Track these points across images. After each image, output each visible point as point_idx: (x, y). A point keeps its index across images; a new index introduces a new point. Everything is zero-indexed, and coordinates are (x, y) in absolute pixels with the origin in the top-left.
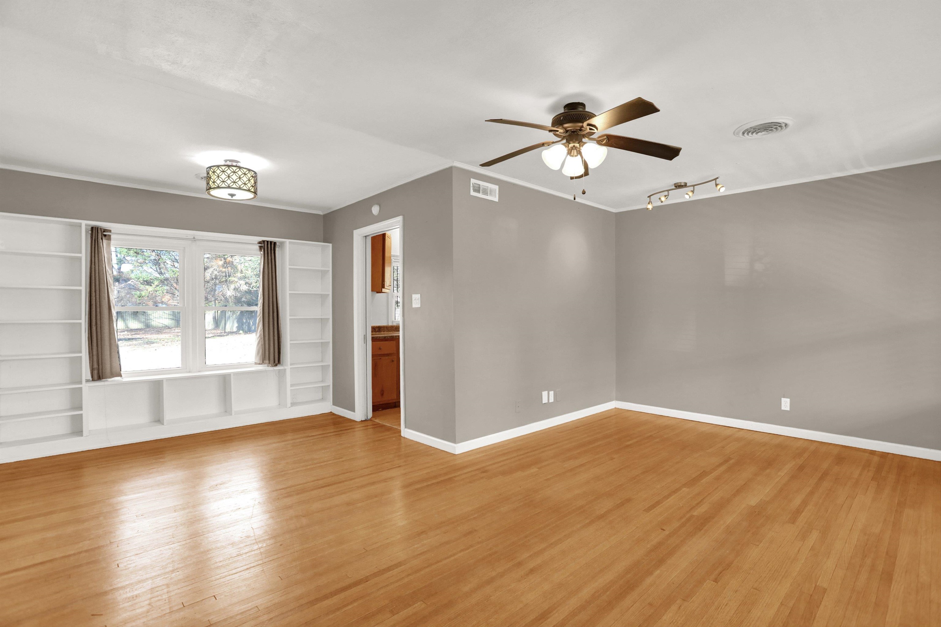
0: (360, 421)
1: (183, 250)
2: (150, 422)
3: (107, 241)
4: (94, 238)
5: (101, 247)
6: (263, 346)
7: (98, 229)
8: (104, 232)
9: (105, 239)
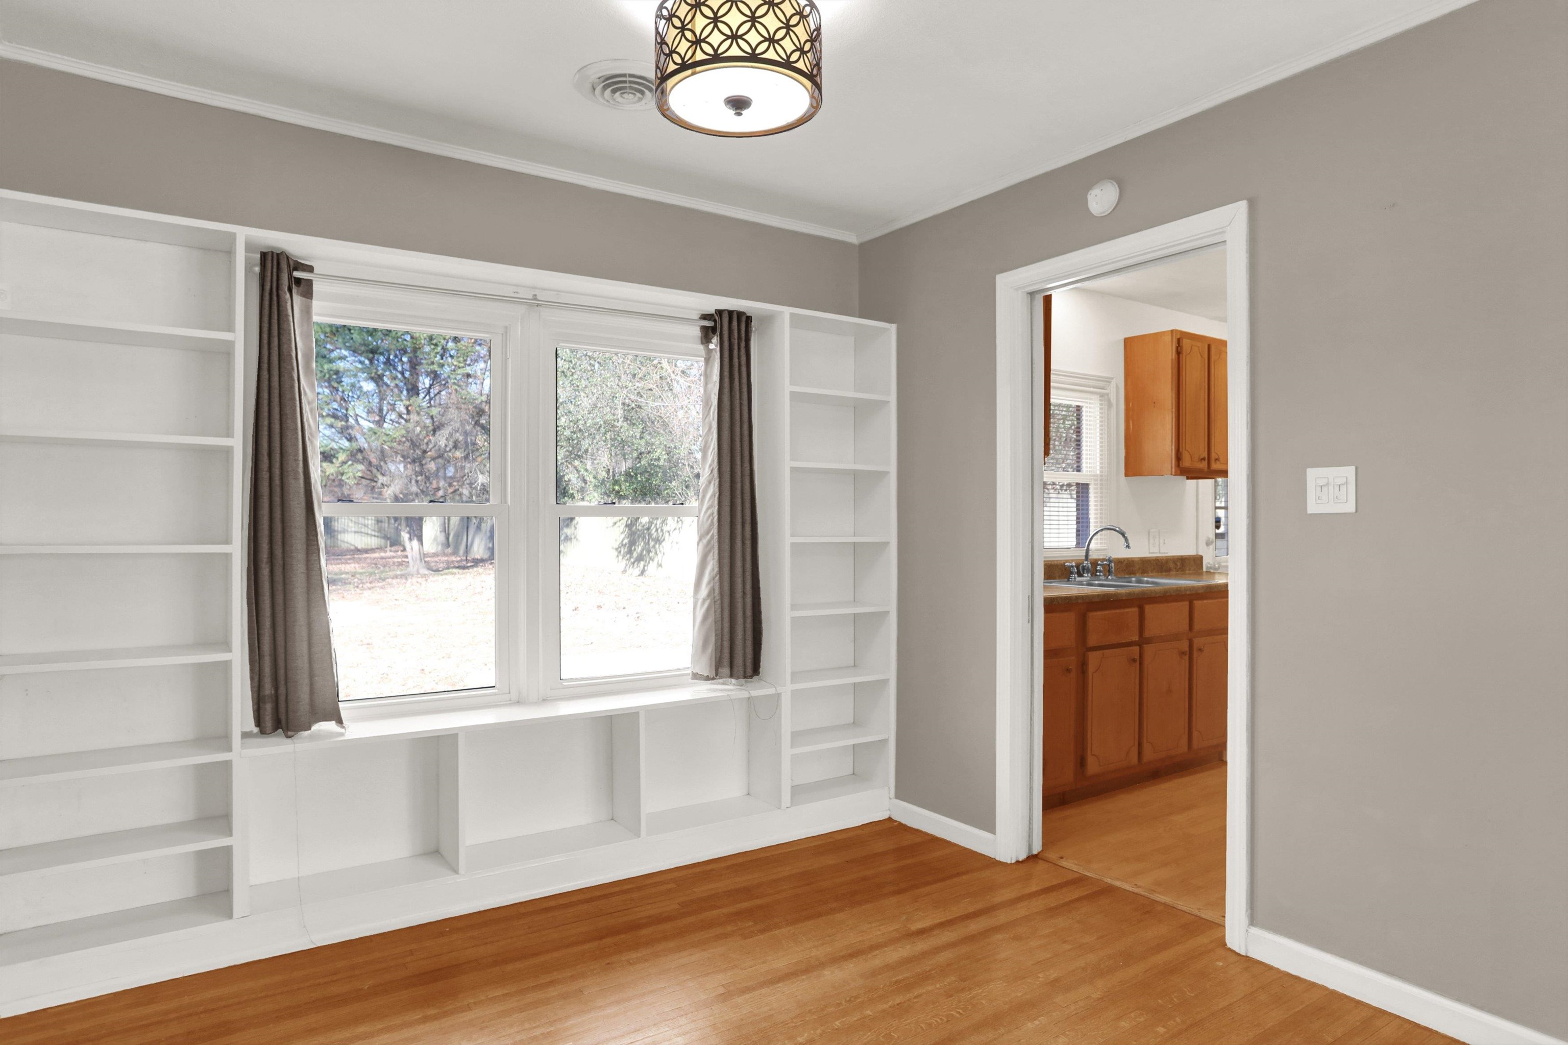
0: (1013, 861)
1: (502, 334)
2: (412, 856)
3: (304, 299)
4: (268, 287)
5: (287, 315)
6: (719, 623)
7: (281, 257)
8: (296, 269)
9: (298, 293)
